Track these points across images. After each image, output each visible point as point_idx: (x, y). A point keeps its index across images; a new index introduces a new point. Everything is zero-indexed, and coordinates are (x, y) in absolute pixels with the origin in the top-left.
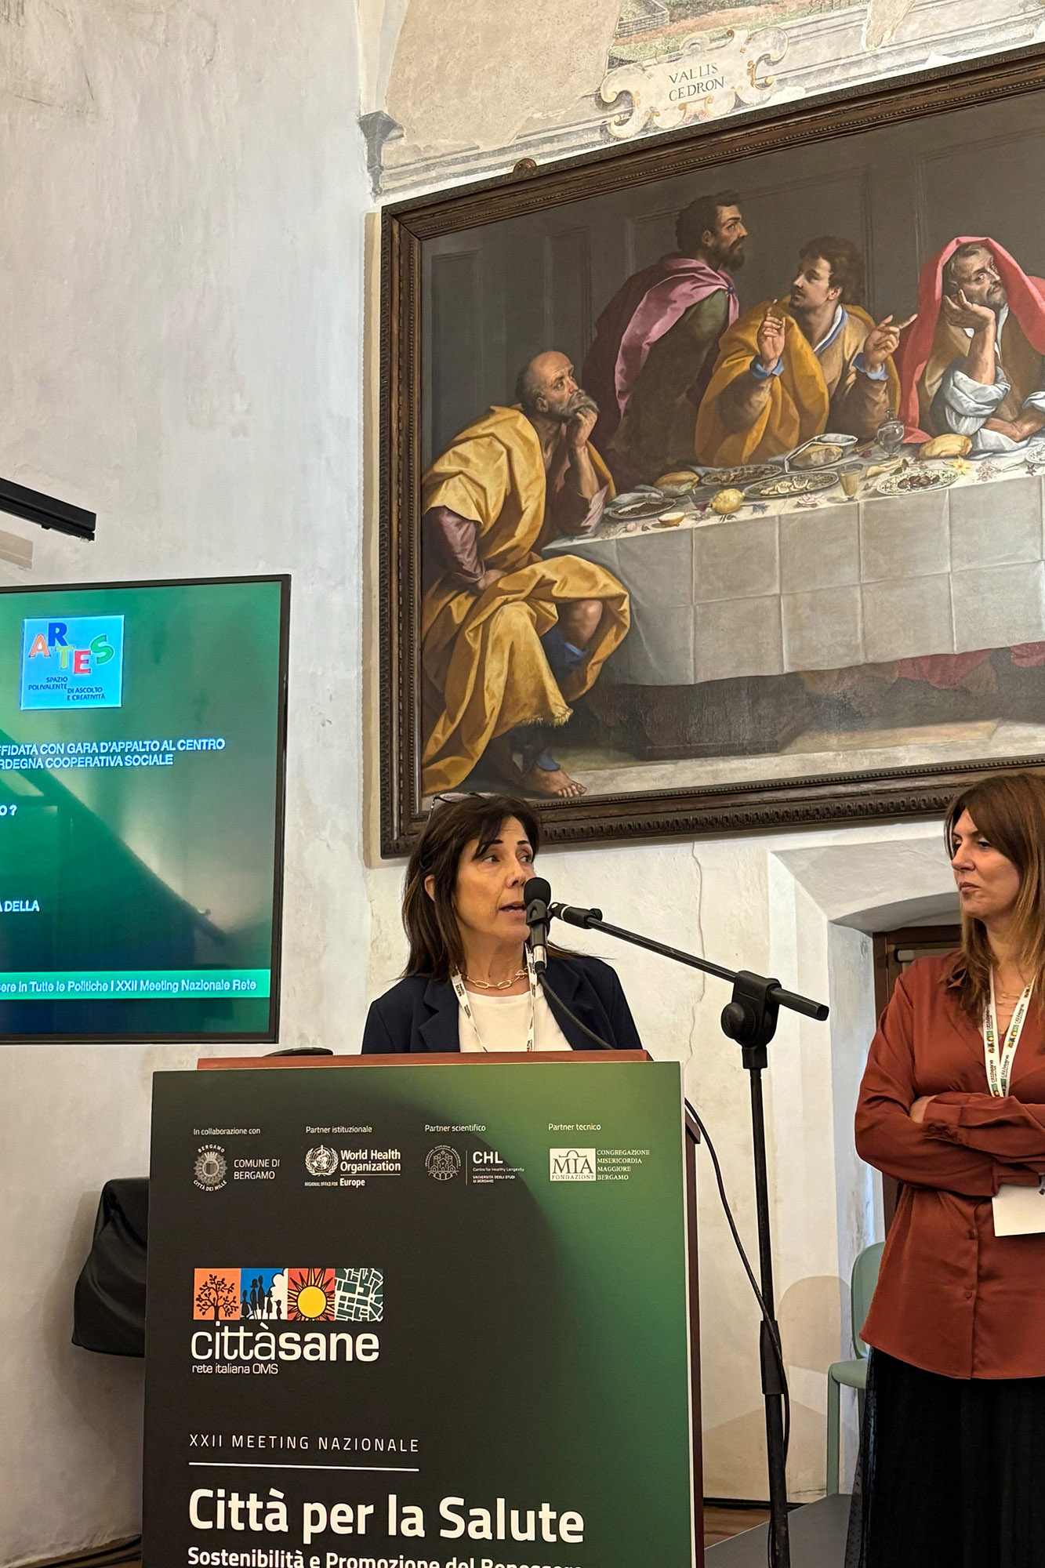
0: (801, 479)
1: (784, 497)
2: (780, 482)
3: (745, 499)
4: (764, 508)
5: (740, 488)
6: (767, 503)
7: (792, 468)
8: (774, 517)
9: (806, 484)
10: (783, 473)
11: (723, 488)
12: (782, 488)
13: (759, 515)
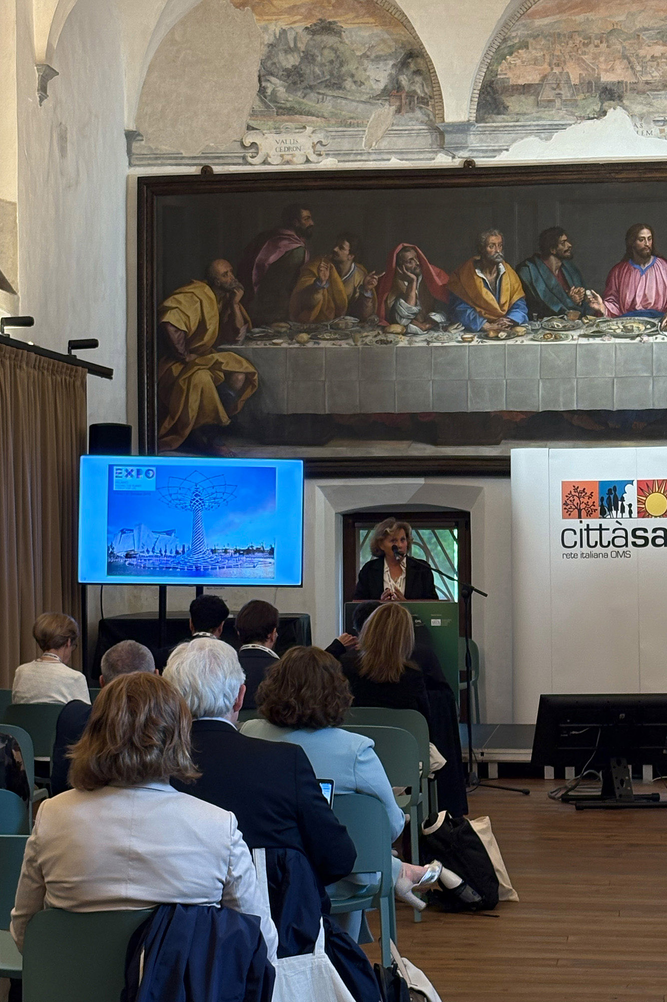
0: (335, 334)
1: (327, 340)
2: (326, 333)
3: (311, 338)
4: (318, 344)
5: (308, 333)
6: (320, 341)
7: (331, 328)
8: (322, 348)
9: (337, 336)
10: (327, 330)
11: (301, 332)
12: (326, 336)
13: (316, 346)
